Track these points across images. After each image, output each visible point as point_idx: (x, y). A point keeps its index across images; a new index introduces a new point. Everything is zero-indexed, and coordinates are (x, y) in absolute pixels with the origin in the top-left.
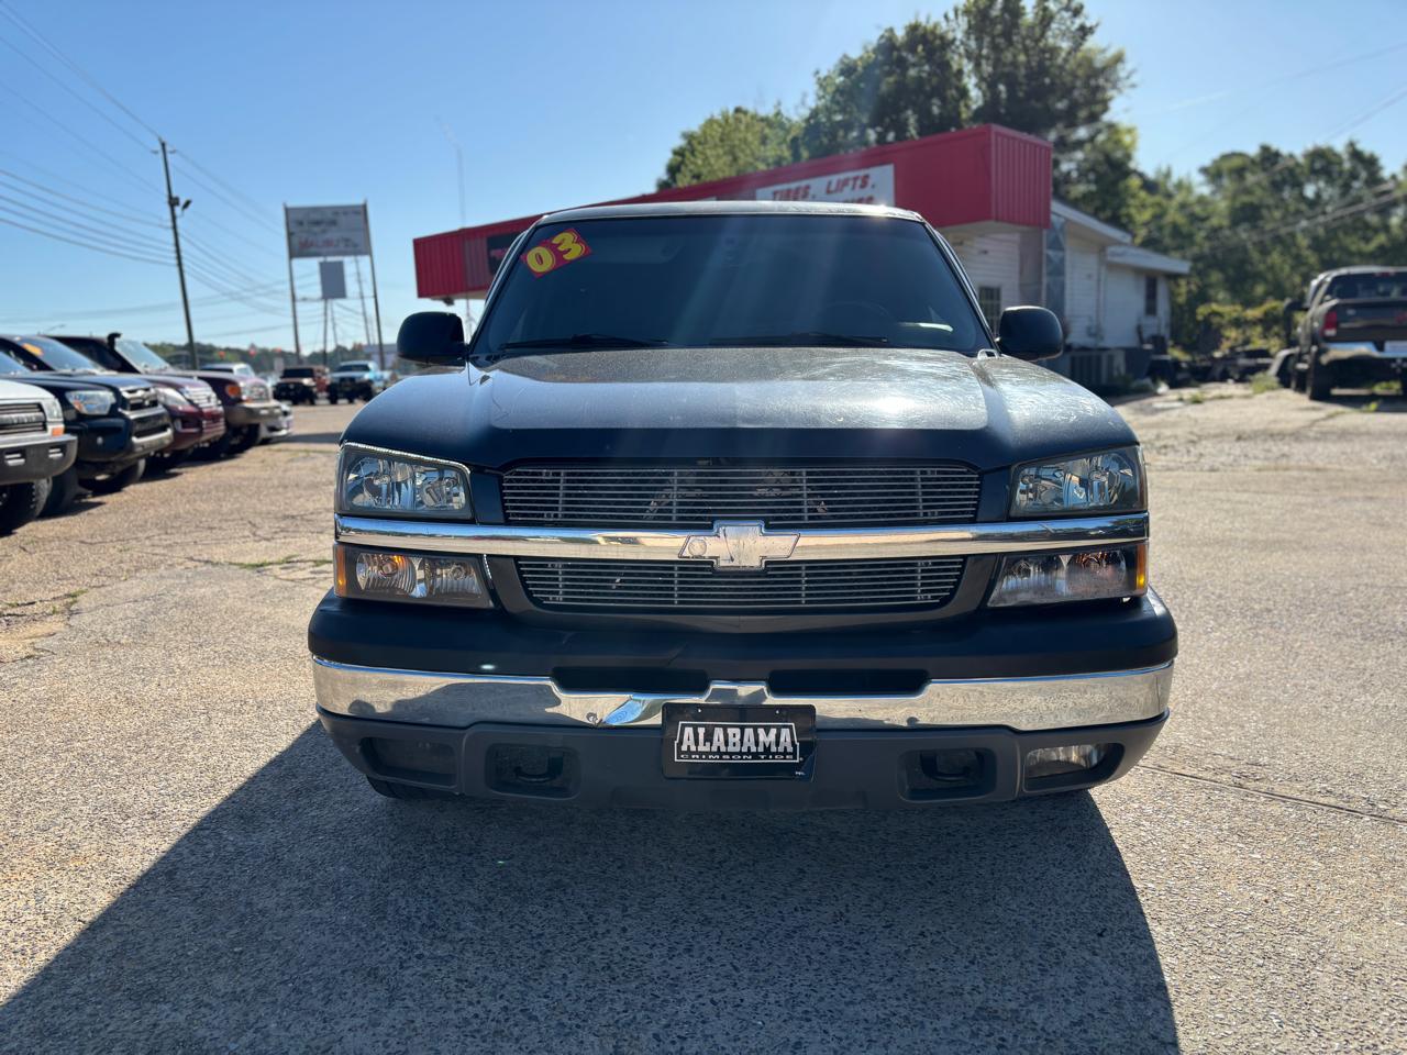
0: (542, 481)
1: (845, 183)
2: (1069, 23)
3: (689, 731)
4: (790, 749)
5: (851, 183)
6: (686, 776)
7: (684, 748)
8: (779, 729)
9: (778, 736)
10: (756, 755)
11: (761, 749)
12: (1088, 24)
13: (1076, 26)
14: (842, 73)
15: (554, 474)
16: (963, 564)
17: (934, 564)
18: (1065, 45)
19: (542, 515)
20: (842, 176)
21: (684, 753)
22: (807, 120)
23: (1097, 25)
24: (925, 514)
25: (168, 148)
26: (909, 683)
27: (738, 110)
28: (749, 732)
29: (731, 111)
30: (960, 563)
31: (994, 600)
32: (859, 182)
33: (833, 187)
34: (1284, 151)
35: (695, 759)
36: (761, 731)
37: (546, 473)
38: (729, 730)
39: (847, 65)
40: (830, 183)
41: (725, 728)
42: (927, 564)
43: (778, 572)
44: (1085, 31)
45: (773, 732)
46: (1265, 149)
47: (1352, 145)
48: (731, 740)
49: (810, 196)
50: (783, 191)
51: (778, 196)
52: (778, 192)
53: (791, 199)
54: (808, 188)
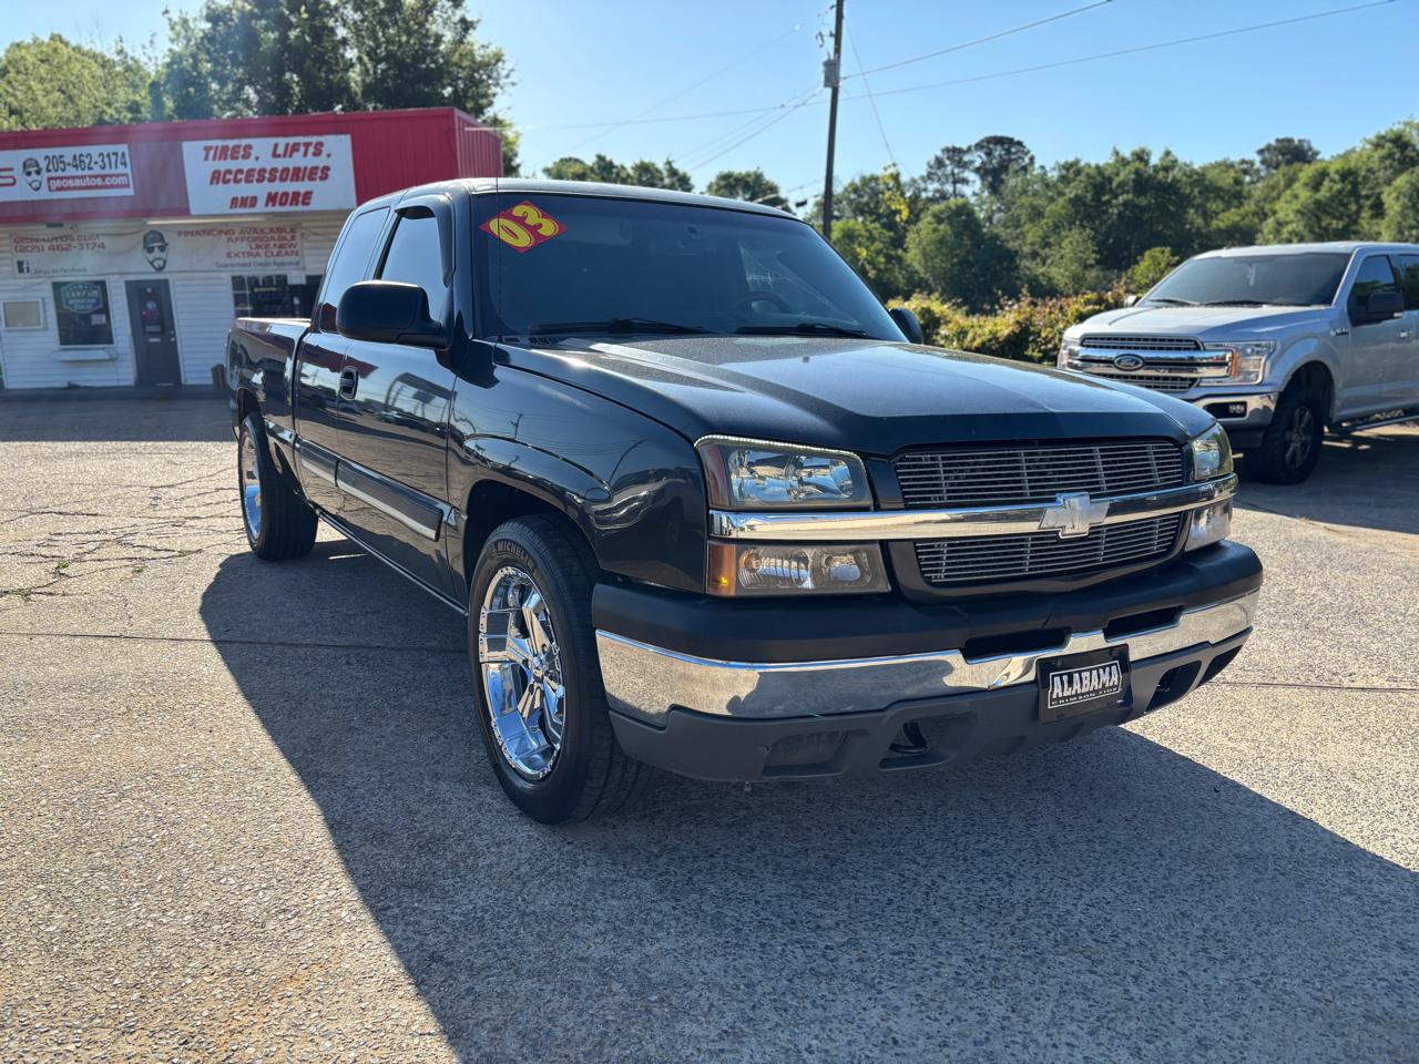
0: (921, 466)
1: (295, 148)
2: (450, 12)
3: (1057, 679)
4: (1117, 682)
5: (302, 149)
6: (1056, 720)
7: (1054, 696)
8: (1110, 666)
9: (1110, 672)
10: (1097, 692)
11: (1101, 686)
12: (469, 18)
13: (456, 18)
14: (209, 18)
15: (932, 459)
18: (448, 36)
19: (929, 499)
20: (292, 140)
21: (1054, 700)
22: (169, 65)
23: (478, 21)
26: (1167, 618)
27: (55, 38)
28: (1095, 673)
29: (46, 39)
32: (311, 149)
33: (280, 150)
34: (617, 162)
35: (1062, 704)
36: (1101, 671)
37: (926, 458)
38: (1083, 674)
39: (214, 11)
40: (276, 146)
41: (1080, 672)
44: (466, 25)
45: (1108, 670)
46: (601, 158)
47: (669, 163)
48: (1084, 682)
49: (253, 157)
50: (217, 147)
51: (212, 153)
52: (211, 148)
53: (229, 158)
54: (249, 147)
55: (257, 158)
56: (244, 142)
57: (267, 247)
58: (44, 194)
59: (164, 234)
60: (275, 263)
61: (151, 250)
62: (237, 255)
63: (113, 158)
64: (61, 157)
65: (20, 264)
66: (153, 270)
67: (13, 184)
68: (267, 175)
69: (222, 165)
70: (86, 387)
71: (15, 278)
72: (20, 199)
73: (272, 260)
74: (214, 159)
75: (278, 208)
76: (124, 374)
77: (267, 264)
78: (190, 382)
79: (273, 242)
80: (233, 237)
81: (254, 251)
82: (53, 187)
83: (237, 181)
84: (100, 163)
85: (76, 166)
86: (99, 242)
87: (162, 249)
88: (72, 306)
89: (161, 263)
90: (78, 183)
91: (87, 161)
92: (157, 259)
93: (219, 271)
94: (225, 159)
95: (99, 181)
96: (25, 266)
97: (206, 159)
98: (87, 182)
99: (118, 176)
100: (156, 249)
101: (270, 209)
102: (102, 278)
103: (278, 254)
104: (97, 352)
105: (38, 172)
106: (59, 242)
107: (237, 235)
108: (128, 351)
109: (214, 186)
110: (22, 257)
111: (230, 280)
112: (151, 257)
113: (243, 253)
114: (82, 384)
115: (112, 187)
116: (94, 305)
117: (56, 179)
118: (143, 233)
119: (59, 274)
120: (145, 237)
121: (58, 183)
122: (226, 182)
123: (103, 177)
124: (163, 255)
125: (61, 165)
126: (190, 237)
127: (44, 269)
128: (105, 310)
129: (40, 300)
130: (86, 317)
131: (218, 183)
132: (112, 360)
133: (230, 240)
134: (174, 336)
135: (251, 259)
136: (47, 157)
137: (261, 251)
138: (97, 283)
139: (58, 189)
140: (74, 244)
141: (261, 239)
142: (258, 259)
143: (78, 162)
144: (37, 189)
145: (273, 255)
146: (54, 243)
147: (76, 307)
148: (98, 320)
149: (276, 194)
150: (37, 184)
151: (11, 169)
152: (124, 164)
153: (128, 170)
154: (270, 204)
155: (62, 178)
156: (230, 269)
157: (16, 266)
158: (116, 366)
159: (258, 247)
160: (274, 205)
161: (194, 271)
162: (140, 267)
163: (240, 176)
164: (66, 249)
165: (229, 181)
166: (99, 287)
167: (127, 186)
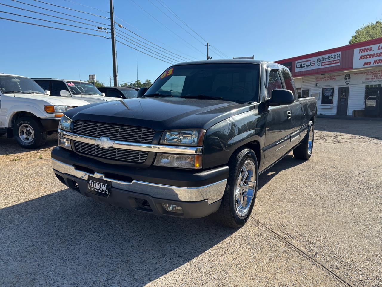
0: (80, 125)
3: (91, 182)
4: (106, 191)
6: (90, 192)
8: (105, 185)
9: (104, 187)
10: (101, 190)
11: (101, 189)
15: (82, 123)
16: (148, 153)
17: (143, 153)
21: (90, 187)
24: (142, 140)
25: (209, 45)
28: (100, 185)
30: (147, 153)
31: (156, 164)
33: (380, 48)
36: (102, 185)
38: (97, 184)
42: (141, 153)
43: (111, 150)
45: (104, 186)
48: (97, 186)
49: (372, 50)
50: (363, 49)
51: (361, 51)
52: (361, 49)
53: (365, 52)
54: (372, 48)
55: (373, 51)
56: (371, 46)
57: (377, 76)
58: (320, 67)
59: (350, 74)
60: (379, 81)
61: (346, 79)
62: (368, 79)
63: (337, 56)
64: (325, 57)
65: (316, 84)
66: (346, 84)
67: (314, 65)
68: (375, 55)
69: (363, 54)
70: (324, 115)
71: (314, 88)
72: (315, 69)
73: (378, 80)
74: (361, 52)
75: (377, 65)
76: (334, 112)
77: (376, 81)
78: (349, 115)
79: (379, 74)
80: (368, 74)
81: (373, 78)
82: (322, 65)
83: (366, 58)
84: (334, 57)
85: (328, 59)
86: (334, 78)
87: (349, 78)
88: (325, 94)
89: (348, 82)
90: (328, 63)
91: (331, 57)
92: (348, 81)
93: (363, 84)
94: (364, 52)
95: (333, 62)
96: (317, 85)
97: (359, 53)
98: (330, 63)
99: (337, 60)
100: (348, 79)
101: (374, 65)
102: (333, 87)
103: (380, 78)
104: (328, 106)
105: (320, 62)
106: (326, 78)
107: (369, 73)
108: (336, 106)
109: (360, 60)
110: (317, 82)
111: (365, 86)
112: (346, 81)
113: (370, 78)
114: (323, 114)
115: (335, 63)
116: (330, 94)
117: (323, 63)
118: (345, 75)
119: (324, 86)
120: (346, 76)
121: (324, 64)
122: (363, 58)
123: (334, 61)
124: (349, 80)
125: (325, 59)
126: (357, 75)
127: (321, 85)
128: (332, 95)
129: (319, 93)
130: (328, 97)
131: (361, 59)
132: (331, 108)
133: (367, 75)
134: (348, 102)
135: (372, 80)
136: (322, 57)
137: (375, 78)
138: (332, 88)
139: (323, 65)
140: (329, 79)
141: (376, 74)
142: (374, 80)
143: (329, 58)
144: (319, 66)
145: (378, 78)
146: (325, 79)
147: (327, 95)
148: (330, 98)
149: (377, 60)
150: (319, 64)
151: (314, 62)
152: (339, 57)
153: (340, 59)
154: (375, 63)
155: (324, 62)
156: (365, 83)
157: (315, 85)
158: (332, 110)
159: (374, 76)
160: (375, 64)
161: (356, 84)
162: (342, 84)
163: (367, 56)
164: (327, 80)
165: (364, 58)
166: (332, 89)
167: (339, 63)
